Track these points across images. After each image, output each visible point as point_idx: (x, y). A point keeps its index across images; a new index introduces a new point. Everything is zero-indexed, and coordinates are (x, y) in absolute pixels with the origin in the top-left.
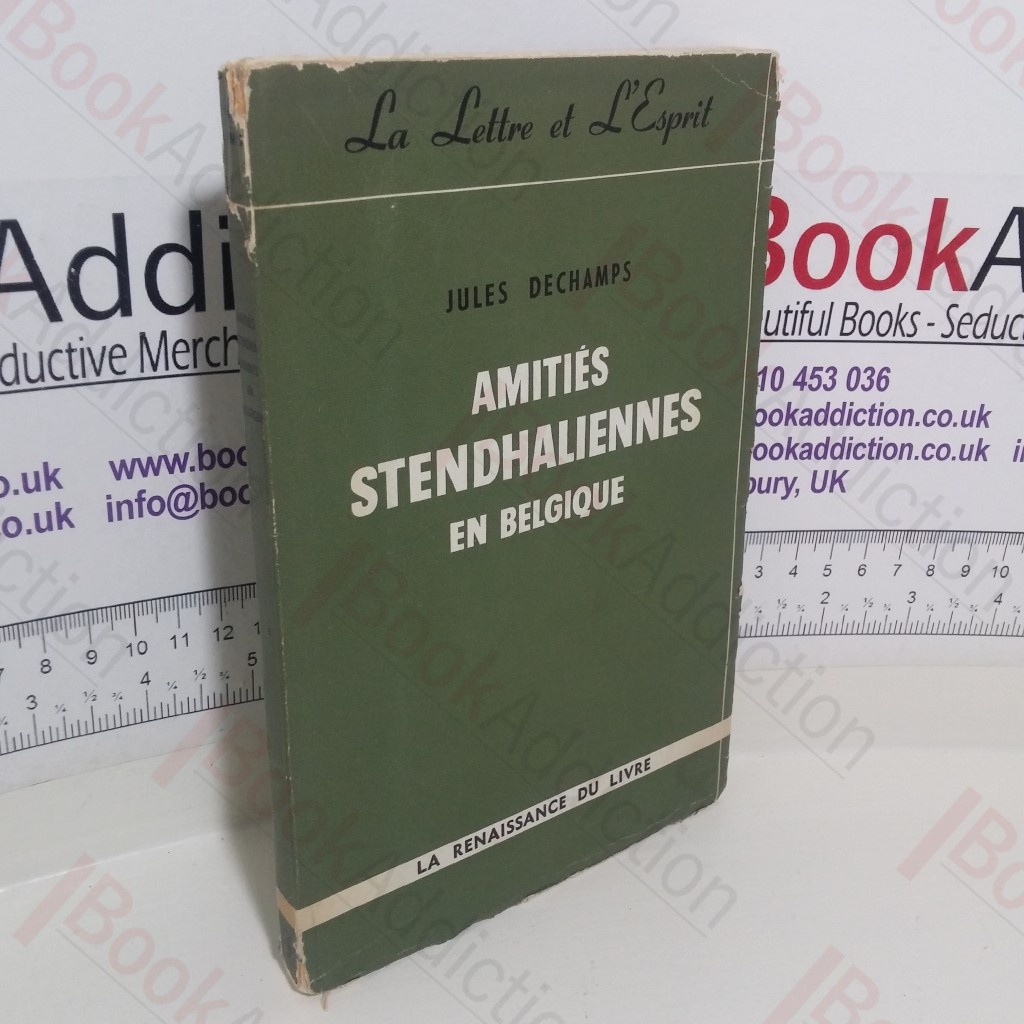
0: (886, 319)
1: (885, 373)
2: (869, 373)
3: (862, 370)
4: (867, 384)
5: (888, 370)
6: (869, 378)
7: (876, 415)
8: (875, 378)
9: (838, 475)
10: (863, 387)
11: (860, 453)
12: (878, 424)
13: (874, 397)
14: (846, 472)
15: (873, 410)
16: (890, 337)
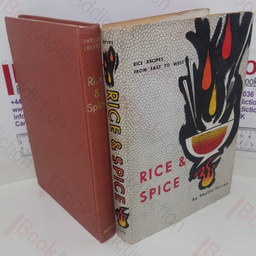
0: (252, 81)
1: (252, 93)
2: (248, 93)
3: (247, 92)
4: (248, 95)
5: (253, 92)
6: (249, 94)
7: (251, 102)
8: (250, 94)
9: (242, 115)
10: (247, 96)
11: (247, 110)
12: (252, 104)
13: (250, 98)
14: (244, 114)
15: (250, 101)
16: (253, 85)
